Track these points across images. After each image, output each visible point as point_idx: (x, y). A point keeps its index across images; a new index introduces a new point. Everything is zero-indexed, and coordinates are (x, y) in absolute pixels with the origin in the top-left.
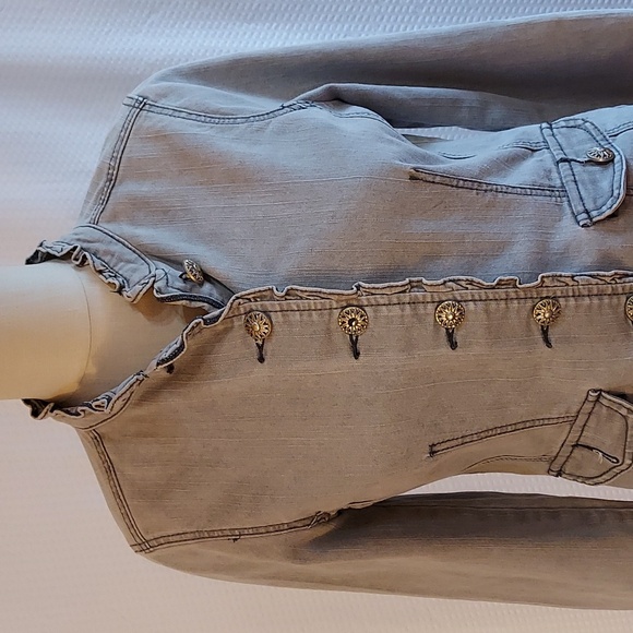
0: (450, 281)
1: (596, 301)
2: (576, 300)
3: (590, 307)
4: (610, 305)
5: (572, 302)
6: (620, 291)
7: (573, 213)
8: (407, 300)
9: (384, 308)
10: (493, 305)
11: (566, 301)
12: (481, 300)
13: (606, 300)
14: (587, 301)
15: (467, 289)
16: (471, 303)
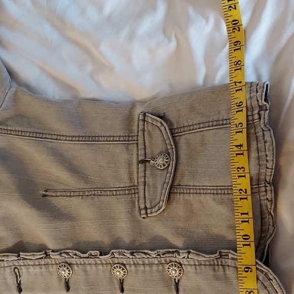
0: (64, 252)
1: (147, 268)
2: (136, 267)
3: (144, 272)
4: (158, 271)
5: (133, 268)
6: (164, 262)
7: (139, 207)
8: (43, 263)
9: (31, 267)
10: (88, 267)
11: (130, 267)
12: (81, 264)
13: (155, 268)
14: (142, 268)
15: (73, 258)
16: (75, 265)
